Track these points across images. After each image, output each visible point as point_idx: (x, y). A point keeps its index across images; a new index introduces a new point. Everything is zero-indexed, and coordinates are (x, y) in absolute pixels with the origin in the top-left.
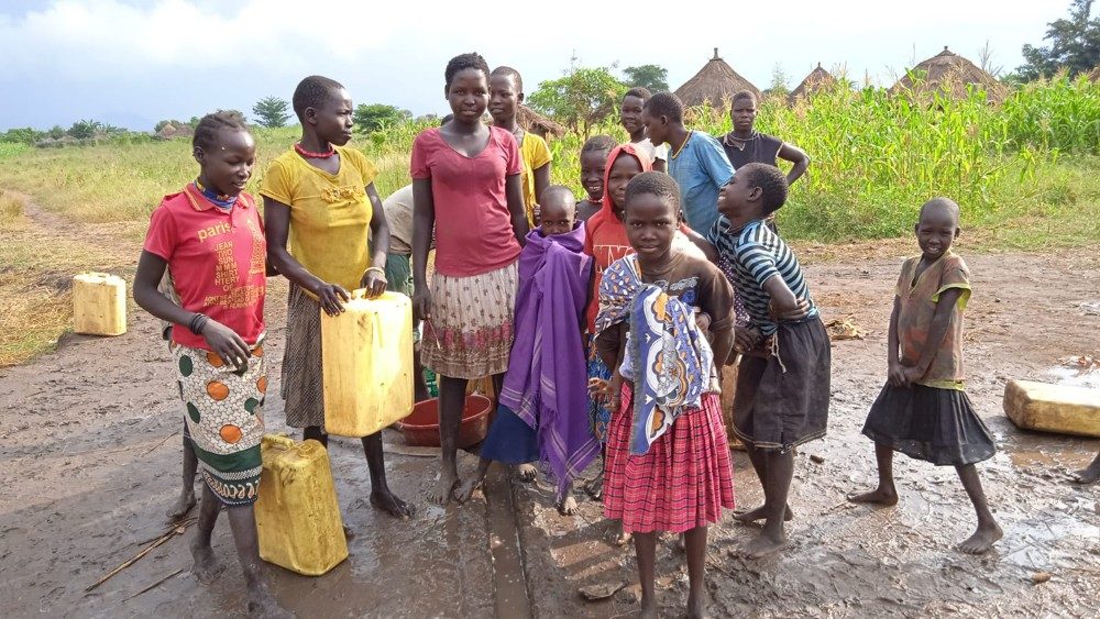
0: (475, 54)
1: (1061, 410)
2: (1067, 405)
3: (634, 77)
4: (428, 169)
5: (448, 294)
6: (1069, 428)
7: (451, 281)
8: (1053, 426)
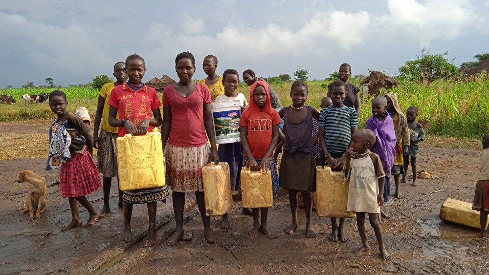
0: (188, 52)
1: (457, 212)
2: (461, 211)
3: (480, 59)
4: (169, 102)
5: (173, 152)
6: (462, 222)
7: (174, 147)
8: (454, 220)
